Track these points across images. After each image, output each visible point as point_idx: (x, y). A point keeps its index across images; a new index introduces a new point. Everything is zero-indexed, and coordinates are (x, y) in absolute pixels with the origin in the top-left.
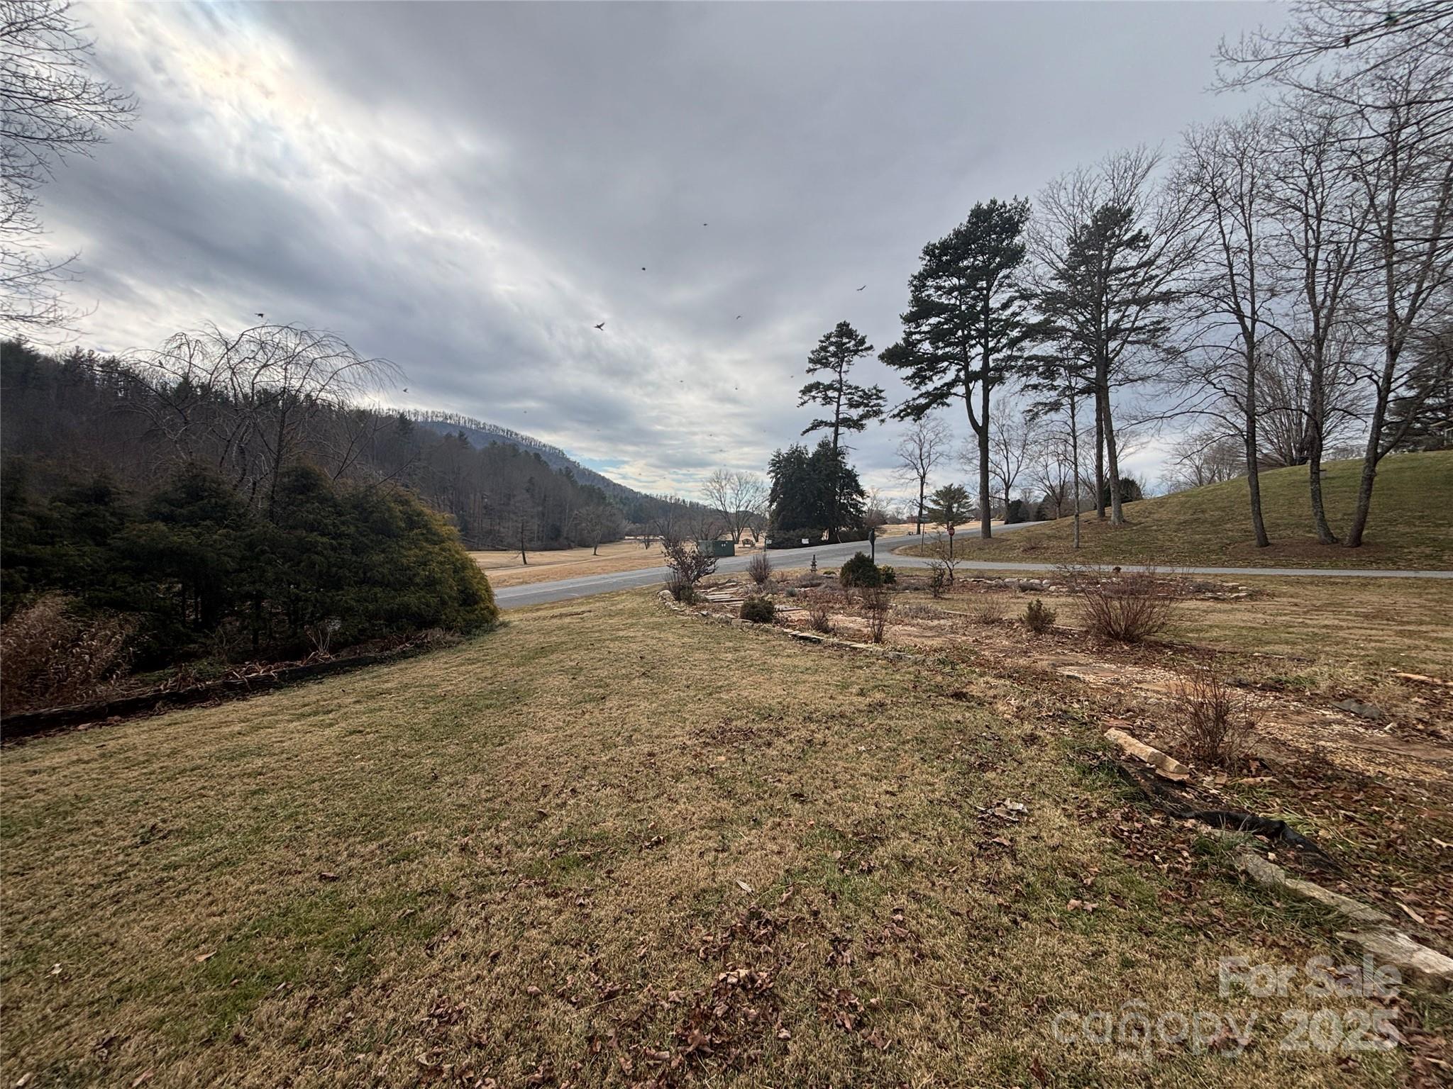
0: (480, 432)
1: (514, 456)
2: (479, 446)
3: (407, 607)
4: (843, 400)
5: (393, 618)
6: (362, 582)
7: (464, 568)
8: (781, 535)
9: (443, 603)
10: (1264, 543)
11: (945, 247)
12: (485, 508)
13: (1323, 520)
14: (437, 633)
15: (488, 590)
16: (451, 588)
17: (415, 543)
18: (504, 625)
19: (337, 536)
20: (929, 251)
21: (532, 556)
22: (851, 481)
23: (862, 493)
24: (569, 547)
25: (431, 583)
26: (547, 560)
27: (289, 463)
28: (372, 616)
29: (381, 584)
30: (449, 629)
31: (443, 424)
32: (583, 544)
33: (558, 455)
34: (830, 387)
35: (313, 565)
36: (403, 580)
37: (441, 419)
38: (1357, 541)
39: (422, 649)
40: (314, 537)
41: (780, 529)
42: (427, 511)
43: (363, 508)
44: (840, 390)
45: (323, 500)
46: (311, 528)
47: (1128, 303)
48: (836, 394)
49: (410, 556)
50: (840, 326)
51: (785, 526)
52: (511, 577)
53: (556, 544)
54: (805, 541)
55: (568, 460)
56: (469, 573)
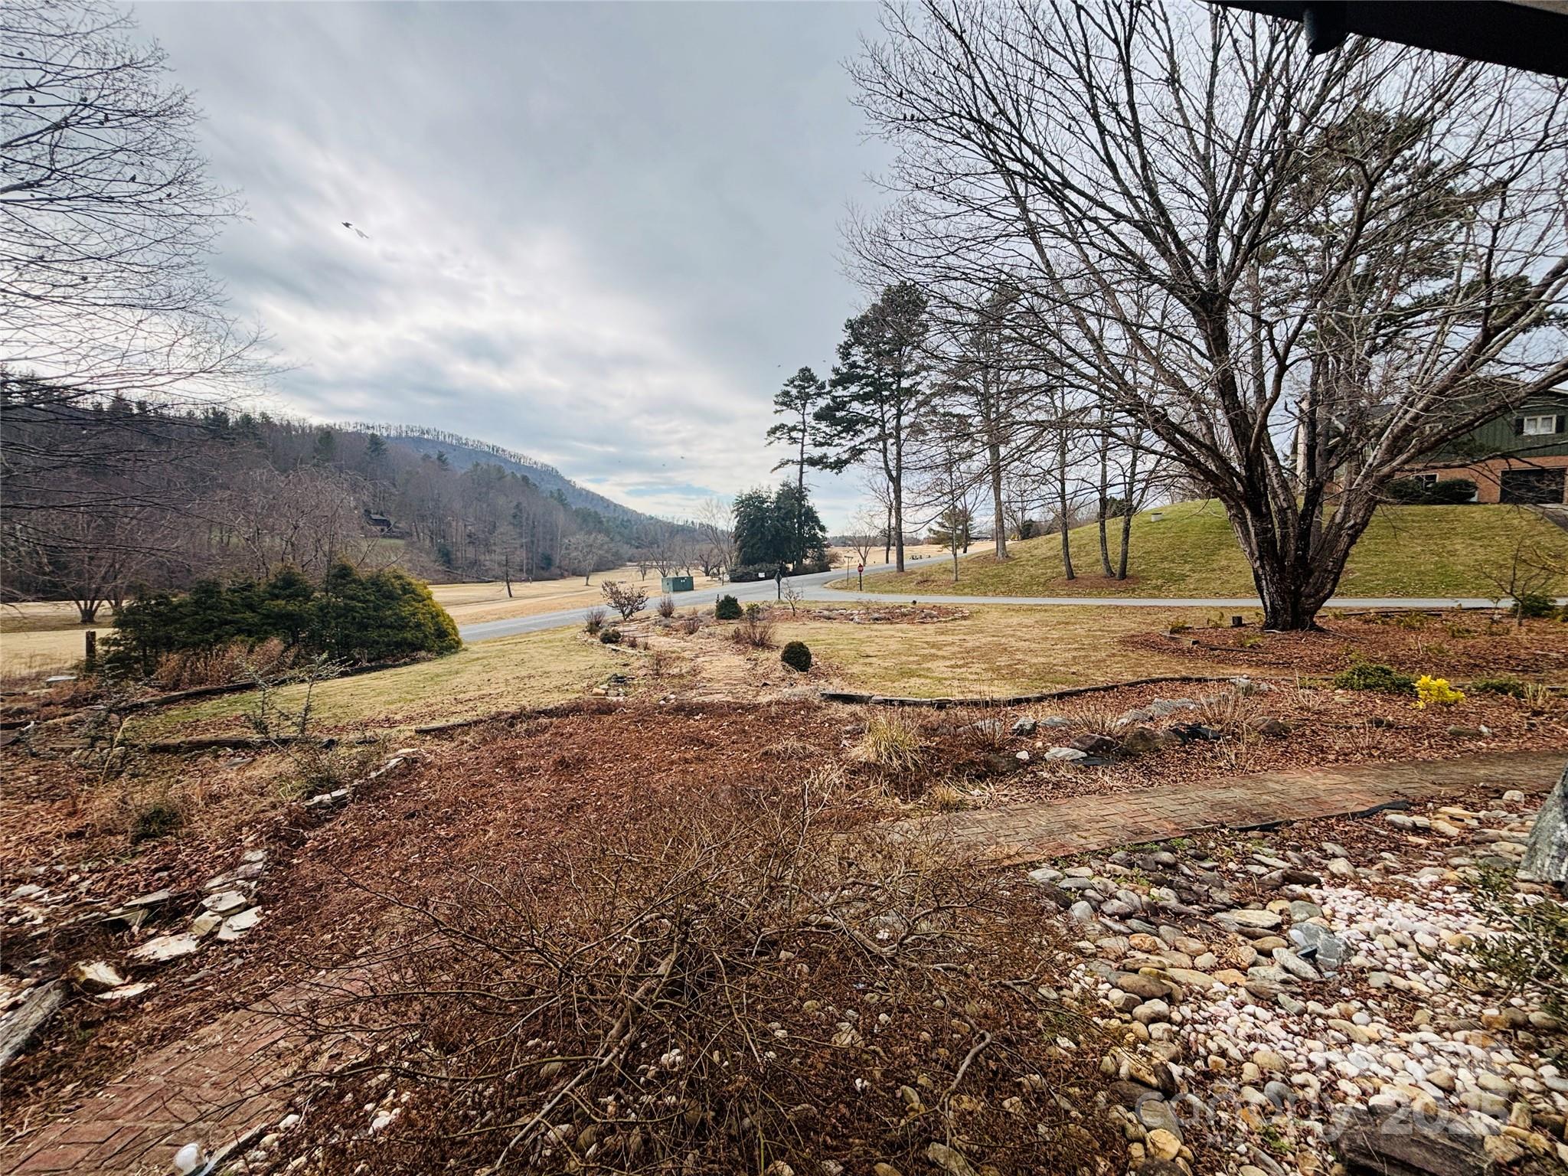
0: (460, 447)
1: (500, 479)
2: (461, 468)
3: (405, 639)
4: (808, 440)
5: (398, 645)
6: (379, 627)
7: (438, 616)
8: (741, 570)
9: (426, 637)
10: (1071, 576)
11: (864, 321)
12: (469, 536)
13: (1106, 559)
14: (423, 653)
15: (454, 628)
16: (430, 629)
17: (407, 603)
18: (466, 650)
19: (366, 602)
20: (850, 325)
21: (517, 588)
22: (810, 517)
23: (823, 529)
24: (562, 577)
25: (418, 626)
26: (535, 592)
27: (336, 562)
28: (388, 645)
29: (389, 627)
30: (429, 651)
31: (418, 441)
32: (577, 573)
33: (551, 474)
34: (794, 428)
35: (354, 618)
36: (402, 625)
37: (416, 434)
38: (1123, 575)
39: (415, 661)
40: (354, 603)
41: (742, 563)
42: (414, 581)
43: (376, 583)
44: (804, 431)
45: (354, 581)
46: (352, 598)
47: (1026, 368)
48: (800, 435)
49: (406, 611)
50: (802, 370)
51: (747, 561)
52: (488, 613)
53: (546, 574)
54: (761, 575)
55: (562, 479)
56: (441, 619)
